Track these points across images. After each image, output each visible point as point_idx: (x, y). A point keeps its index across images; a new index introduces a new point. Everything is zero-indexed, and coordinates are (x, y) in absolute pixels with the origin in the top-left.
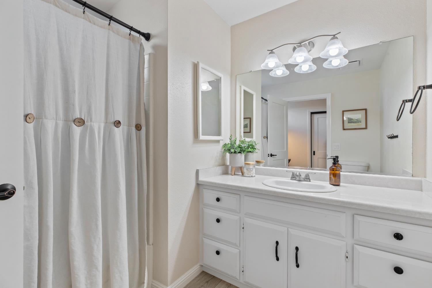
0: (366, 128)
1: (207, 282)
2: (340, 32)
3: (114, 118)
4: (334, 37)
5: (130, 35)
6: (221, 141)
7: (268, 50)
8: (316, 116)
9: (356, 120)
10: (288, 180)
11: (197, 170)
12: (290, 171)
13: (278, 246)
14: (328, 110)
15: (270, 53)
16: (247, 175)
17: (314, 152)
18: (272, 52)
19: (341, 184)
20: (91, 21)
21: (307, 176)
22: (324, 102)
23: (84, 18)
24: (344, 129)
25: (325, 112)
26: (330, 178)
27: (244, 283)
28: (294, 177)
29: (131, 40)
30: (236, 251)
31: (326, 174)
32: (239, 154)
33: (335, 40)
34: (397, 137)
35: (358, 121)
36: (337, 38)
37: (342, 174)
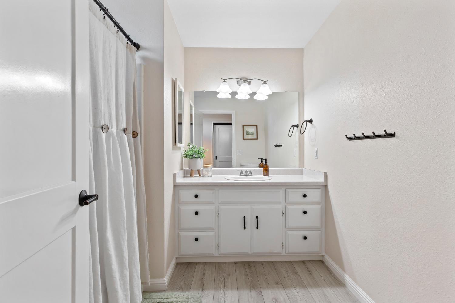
0: (257, 139)
1: (187, 268)
2: (268, 81)
3: (123, 126)
4: (265, 83)
5: (127, 44)
6: (181, 148)
7: (222, 79)
8: (217, 127)
9: (251, 132)
10: (239, 176)
11: (174, 173)
12: (239, 170)
13: (245, 219)
14: (233, 122)
15: (223, 82)
16: (207, 176)
17: (216, 157)
18: (224, 81)
19: (269, 176)
20: (108, 28)
21: (250, 172)
22: (230, 116)
23: (104, 24)
24: (244, 139)
25: (231, 124)
26: (263, 172)
27: (219, 256)
28: (241, 173)
29: (128, 49)
30: (211, 233)
31: (262, 170)
32: (199, 159)
33: (265, 85)
34: (282, 146)
35: (252, 134)
36: (266, 83)
37: (270, 170)
